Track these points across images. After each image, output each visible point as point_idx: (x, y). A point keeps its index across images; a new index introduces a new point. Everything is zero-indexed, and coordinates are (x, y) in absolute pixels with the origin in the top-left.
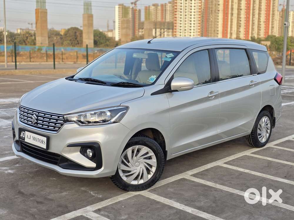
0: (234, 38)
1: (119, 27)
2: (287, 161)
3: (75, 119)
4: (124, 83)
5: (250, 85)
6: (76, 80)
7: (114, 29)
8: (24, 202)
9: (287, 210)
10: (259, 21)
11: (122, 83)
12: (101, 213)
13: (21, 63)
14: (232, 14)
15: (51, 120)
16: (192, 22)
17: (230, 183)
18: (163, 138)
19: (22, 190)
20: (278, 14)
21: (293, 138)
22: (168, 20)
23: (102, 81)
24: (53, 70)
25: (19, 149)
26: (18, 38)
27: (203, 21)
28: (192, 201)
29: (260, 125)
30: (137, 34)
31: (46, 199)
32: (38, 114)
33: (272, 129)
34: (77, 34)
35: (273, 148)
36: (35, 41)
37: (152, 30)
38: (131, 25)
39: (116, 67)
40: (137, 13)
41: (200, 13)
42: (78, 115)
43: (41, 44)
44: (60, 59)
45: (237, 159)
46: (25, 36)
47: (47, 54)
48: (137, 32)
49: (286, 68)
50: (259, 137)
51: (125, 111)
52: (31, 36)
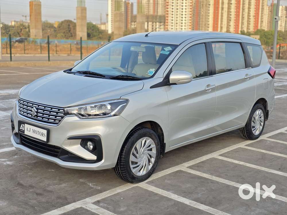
0: (225, 32)
1: (112, 20)
2: (280, 153)
3: (75, 112)
4: (123, 76)
5: (245, 79)
6: (74, 73)
7: (107, 22)
8: (24, 194)
9: (283, 202)
10: (249, 16)
11: (121, 76)
12: (100, 205)
13: (16, 55)
14: (223, 8)
15: (51, 113)
16: (184, 16)
17: (226, 175)
18: (162, 131)
19: (21, 182)
20: (268, 8)
21: (285, 131)
22: (160, 14)
23: (101, 74)
24: (48, 62)
25: (19, 141)
26: (12, 30)
27: (194, 15)
28: (189, 193)
29: (254, 117)
30: (129, 27)
31: (45, 190)
32: (38, 107)
33: (266, 122)
34: (71, 26)
35: (266, 140)
36: (29, 33)
37: (144, 24)
38: (124, 18)
39: (109, 60)
40: (130, 7)
41: (191, 7)
42: (78, 108)
43: (36, 36)
44: (53, 51)
45: (232, 151)
46: (19, 28)
47: (41, 46)
48: (129, 25)
49: (276, 62)
50: (253, 129)
51: (125, 104)
52: (26, 28)
